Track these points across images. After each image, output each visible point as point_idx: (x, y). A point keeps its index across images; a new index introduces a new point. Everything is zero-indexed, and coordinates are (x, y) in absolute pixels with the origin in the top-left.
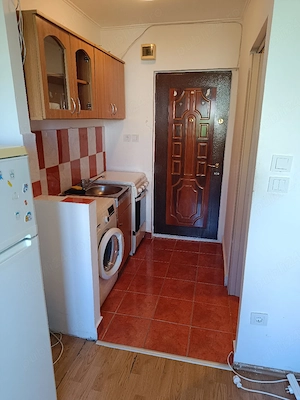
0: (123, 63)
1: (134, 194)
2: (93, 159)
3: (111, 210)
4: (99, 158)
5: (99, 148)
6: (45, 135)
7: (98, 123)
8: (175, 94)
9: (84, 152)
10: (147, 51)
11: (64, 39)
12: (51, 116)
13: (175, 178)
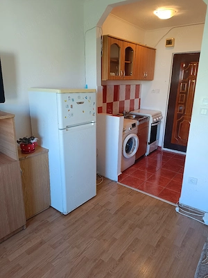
0: (155, 50)
1: (151, 121)
2: (132, 102)
3: (134, 125)
4: (136, 101)
5: (137, 95)
6: (108, 87)
7: (137, 82)
8: (184, 65)
9: (127, 97)
10: (169, 42)
11: (120, 44)
12: (110, 78)
13: (179, 116)
